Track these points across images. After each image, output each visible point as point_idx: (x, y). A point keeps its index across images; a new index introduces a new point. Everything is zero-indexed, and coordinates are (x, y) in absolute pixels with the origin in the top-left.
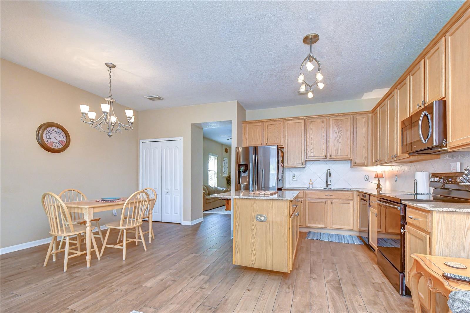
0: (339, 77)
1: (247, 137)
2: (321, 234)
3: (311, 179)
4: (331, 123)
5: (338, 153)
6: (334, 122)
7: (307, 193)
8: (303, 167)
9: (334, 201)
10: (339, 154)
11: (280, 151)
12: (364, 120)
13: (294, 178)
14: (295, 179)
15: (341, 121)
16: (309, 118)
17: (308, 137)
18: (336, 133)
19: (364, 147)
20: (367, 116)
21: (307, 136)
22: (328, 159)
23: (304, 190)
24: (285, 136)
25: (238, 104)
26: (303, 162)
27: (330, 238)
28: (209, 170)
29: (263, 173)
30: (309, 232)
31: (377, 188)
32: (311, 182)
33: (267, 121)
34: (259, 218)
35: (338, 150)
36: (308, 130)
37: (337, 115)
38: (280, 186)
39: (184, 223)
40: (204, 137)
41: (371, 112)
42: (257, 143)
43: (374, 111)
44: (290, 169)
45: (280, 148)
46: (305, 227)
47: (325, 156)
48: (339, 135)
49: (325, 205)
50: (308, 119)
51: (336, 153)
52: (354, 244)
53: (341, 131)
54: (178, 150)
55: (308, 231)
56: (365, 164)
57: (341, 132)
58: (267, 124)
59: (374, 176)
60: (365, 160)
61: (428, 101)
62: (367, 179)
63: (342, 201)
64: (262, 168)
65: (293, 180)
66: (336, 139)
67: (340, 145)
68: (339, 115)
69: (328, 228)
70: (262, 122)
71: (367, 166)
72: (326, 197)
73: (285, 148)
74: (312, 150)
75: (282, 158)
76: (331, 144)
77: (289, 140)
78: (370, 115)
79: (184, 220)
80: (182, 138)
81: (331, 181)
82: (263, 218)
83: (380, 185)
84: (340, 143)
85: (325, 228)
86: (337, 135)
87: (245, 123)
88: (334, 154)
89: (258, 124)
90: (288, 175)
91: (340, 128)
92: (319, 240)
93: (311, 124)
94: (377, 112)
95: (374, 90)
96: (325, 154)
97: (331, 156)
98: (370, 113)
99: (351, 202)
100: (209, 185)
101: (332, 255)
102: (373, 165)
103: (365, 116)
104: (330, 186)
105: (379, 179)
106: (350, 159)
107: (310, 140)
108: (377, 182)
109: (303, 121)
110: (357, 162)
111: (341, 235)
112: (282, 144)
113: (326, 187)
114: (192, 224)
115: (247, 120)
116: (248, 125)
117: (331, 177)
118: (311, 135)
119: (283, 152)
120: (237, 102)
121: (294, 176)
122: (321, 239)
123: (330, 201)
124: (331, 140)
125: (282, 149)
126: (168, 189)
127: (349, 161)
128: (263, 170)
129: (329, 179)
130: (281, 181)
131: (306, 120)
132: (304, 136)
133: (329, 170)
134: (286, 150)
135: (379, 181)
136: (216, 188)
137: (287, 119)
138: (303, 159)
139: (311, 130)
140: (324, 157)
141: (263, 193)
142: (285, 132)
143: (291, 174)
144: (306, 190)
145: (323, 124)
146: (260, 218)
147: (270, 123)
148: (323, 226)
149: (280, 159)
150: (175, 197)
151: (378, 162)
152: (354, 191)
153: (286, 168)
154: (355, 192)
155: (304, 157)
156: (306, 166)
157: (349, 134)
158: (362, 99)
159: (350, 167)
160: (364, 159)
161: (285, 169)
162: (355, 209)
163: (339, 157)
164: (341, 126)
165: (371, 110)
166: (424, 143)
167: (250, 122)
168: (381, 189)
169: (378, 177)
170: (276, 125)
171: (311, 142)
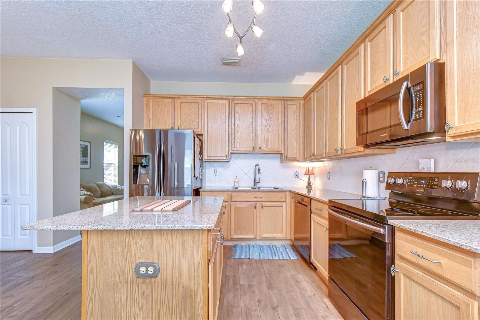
0: (273, 45)
1: (151, 117)
2: (250, 246)
3: (236, 177)
4: (260, 108)
5: (267, 145)
6: (263, 108)
7: (232, 194)
8: (227, 161)
9: (265, 204)
10: (269, 146)
11: (196, 139)
12: (295, 107)
13: (216, 175)
14: (217, 177)
15: (272, 107)
16: (234, 98)
17: (233, 123)
18: (266, 120)
19: (296, 139)
20: (299, 103)
21: (231, 122)
22: (256, 151)
23: (229, 191)
24: (204, 119)
25: (135, 66)
26: (227, 154)
27: (261, 253)
28: (104, 162)
29: (176, 166)
30: (235, 246)
31: (307, 186)
32: (236, 180)
33: (179, 97)
34: (143, 270)
35: (268, 141)
36: (233, 114)
37: (267, 98)
38: (197, 186)
39: (38, 250)
40: (82, 112)
41: (303, 99)
42: (167, 127)
43: (306, 97)
44: (211, 163)
45: (198, 135)
46: (230, 239)
47: (254, 148)
48: (269, 123)
49: (254, 209)
50: (233, 100)
51: (266, 144)
52: (290, 259)
53: (271, 118)
54: (27, 128)
55: (234, 244)
56: (297, 159)
57: (271, 120)
58: (179, 101)
59: (304, 173)
60: (297, 154)
61: (402, 71)
62: (297, 176)
63: (274, 204)
64: (174, 161)
65: (215, 177)
66: (266, 128)
67: (270, 135)
68: (269, 99)
69: (258, 238)
70: (174, 97)
71: (299, 161)
72: (255, 199)
73: (204, 135)
74: (238, 139)
75: (200, 148)
76: (259, 133)
77: (210, 125)
78: (302, 102)
79: (39, 245)
80: (34, 110)
81: (260, 178)
82: (151, 271)
83: (310, 183)
84: (270, 132)
85: (254, 239)
86: (267, 123)
87: (148, 97)
88: (263, 146)
89: (167, 100)
90: (209, 171)
91: (270, 115)
92: (249, 258)
93: (237, 107)
94: (311, 98)
95: (306, 73)
96: (254, 145)
97: (260, 148)
98: (302, 100)
99: (284, 205)
100: (104, 182)
101: (268, 288)
102: (305, 159)
103: (297, 102)
104: (258, 185)
105: (309, 176)
106: (281, 152)
107: (236, 127)
108: (308, 180)
109: (226, 102)
110: (288, 156)
111: (273, 245)
112: (200, 130)
113: (254, 186)
114: (53, 250)
115: (151, 93)
116: (151, 100)
117: (260, 174)
118: (237, 120)
119: (201, 140)
120: (133, 62)
121: (215, 173)
122: (251, 256)
123: (260, 204)
124: (260, 129)
125: (200, 137)
126: (7, 195)
127: (279, 155)
128: (176, 163)
129: (258, 176)
130: (199, 180)
131: (231, 100)
132: (229, 121)
133: (257, 164)
134: (205, 138)
135: (309, 178)
136: (115, 187)
137: (207, 98)
138: (227, 151)
139: (237, 114)
140: (252, 150)
141: (159, 208)
142: (204, 113)
143: (212, 170)
144: (232, 191)
145: (251, 108)
146: (145, 270)
147: (184, 100)
148: (252, 236)
149: (197, 150)
150: (20, 207)
151: (314, 157)
152: (287, 191)
153: (206, 162)
154: (288, 193)
155: (229, 149)
156: (231, 160)
157: (280, 122)
158: (292, 83)
159: (280, 162)
160: (295, 152)
161: (204, 163)
162: (288, 213)
163: (268, 150)
164: (271, 112)
165: (303, 96)
166: (406, 128)
167: (155, 96)
168: (311, 187)
169: (309, 173)
170: (192, 104)
171: (236, 129)
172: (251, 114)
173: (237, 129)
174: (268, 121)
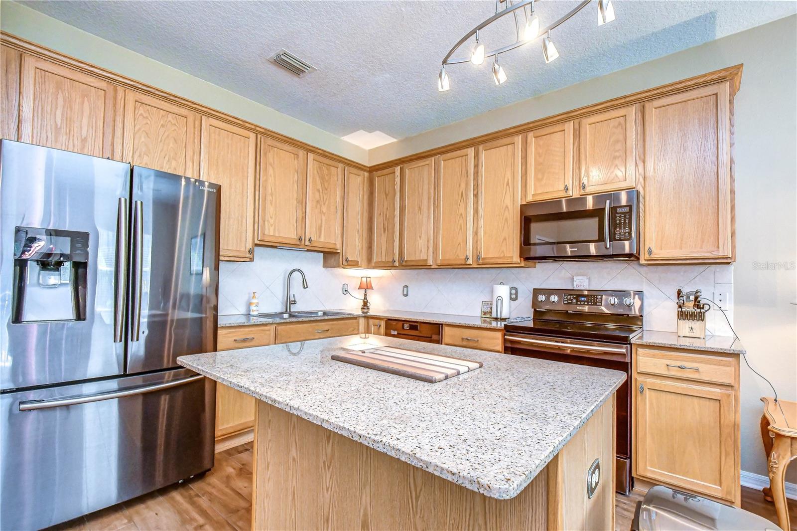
3: (254, 293)
4: (310, 165)
5: (320, 236)
6: (315, 168)
10: (322, 239)
12: (359, 180)
15: (327, 169)
16: (266, 133)
17: (264, 184)
18: (319, 191)
19: (358, 231)
20: (363, 174)
21: (260, 181)
22: (302, 246)
24: (200, 160)
26: (249, 246)
31: (362, 306)
33: (132, 85)
35: (320, 228)
37: (322, 152)
41: (368, 169)
43: (378, 169)
47: (299, 240)
48: (323, 197)
50: (264, 137)
51: (318, 235)
53: (326, 190)
56: (359, 264)
57: (326, 192)
59: (358, 285)
60: (359, 255)
62: (346, 291)
66: (319, 205)
67: (324, 219)
68: (324, 155)
72: (317, 335)
76: (308, 213)
78: (366, 174)
81: (296, 297)
83: (367, 302)
84: (324, 214)
86: (320, 196)
87: (17, 45)
88: (314, 238)
89: (90, 80)
91: (325, 183)
93: (272, 153)
95: (378, 132)
96: (299, 234)
97: (310, 241)
98: (366, 171)
102: (372, 266)
103: (359, 173)
105: (365, 292)
106: (338, 251)
107: (268, 193)
108: (363, 297)
109: (253, 136)
110: (349, 259)
118: (271, 181)
124: (310, 205)
127: (321, 256)
131: (259, 136)
132: (255, 177)
133: (298, 270)
135: (365, 295)
137: (209, 113)
138: (250, 240)
142: (199, 147)
144: (279, 323)
145: (296, 162)
147: (146, 99)
151: (370, 263)
154: (361, 320)
155: (253, 234)
157: (339, 199)
159: (323, 267)
160: (356, 253)
163: (321, 245)
164: (326, 178)
168: (369, 309)
169: (366, 287)
170: (170, 115)
171: (269, 198)
172: (296, 174)
173: (271, 198)
174: (321, 194)
